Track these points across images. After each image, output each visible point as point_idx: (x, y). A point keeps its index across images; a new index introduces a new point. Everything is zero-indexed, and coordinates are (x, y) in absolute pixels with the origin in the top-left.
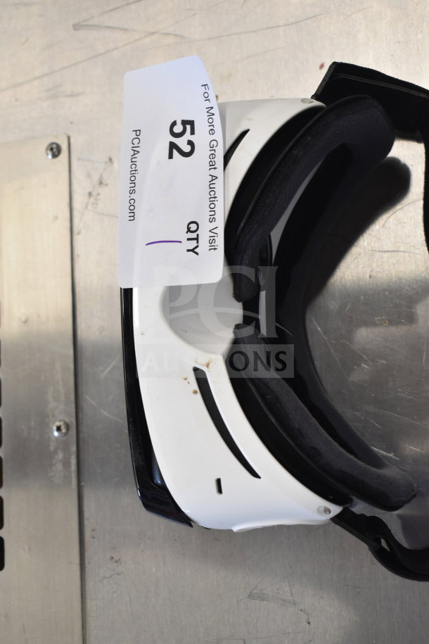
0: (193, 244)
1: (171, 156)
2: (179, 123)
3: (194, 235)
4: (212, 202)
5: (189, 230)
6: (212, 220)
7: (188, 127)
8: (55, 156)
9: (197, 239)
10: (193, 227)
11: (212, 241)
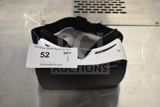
0: (69, 53)
1: (49, 57)
2: (41, 55)
3: (67, 53)
4: (60, 49)
5: (66, 54)
6: (64, 49)
7: (43, 53)
8: (156, 23)
9: (68, 52)
10: (65, 53)
11: (68, 50)
